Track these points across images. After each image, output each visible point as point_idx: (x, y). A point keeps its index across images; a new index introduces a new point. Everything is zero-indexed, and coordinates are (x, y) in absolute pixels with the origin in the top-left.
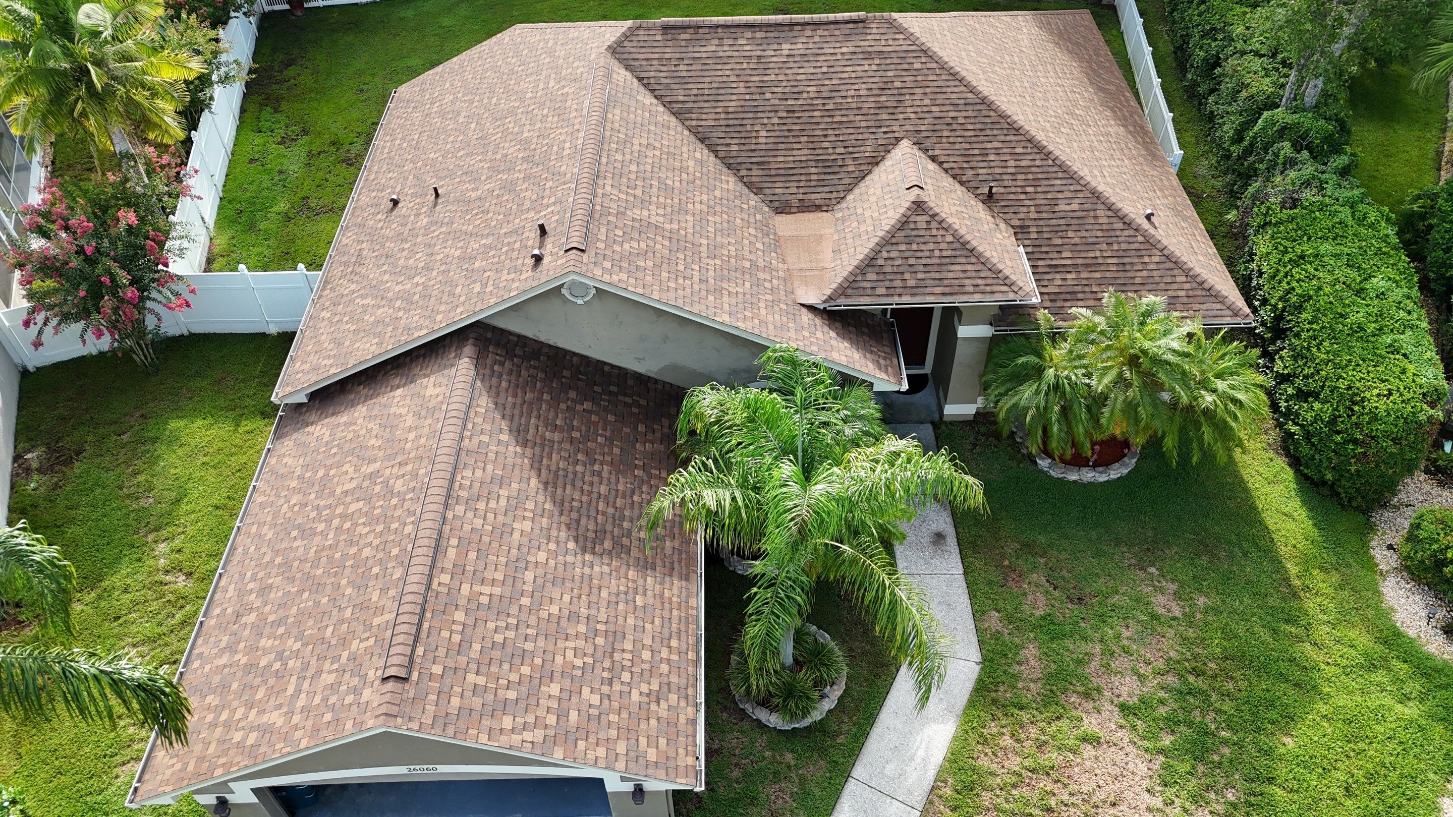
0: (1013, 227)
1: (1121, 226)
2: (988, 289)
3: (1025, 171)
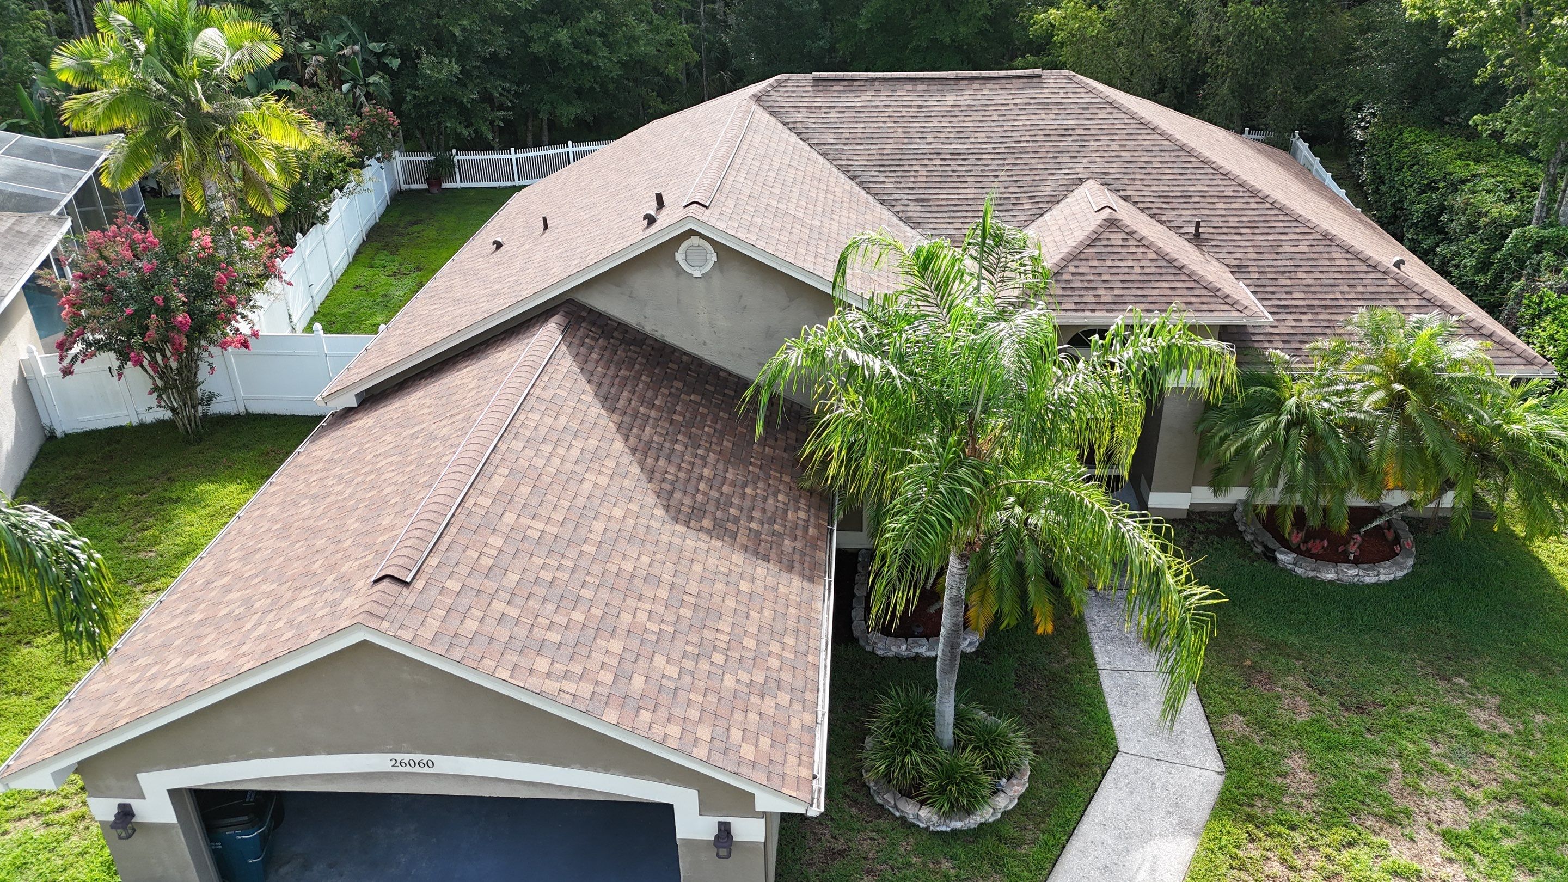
0: (1227, 266)
1: (1365, 268)
2: (1205, 307)
3: (1239, 213)
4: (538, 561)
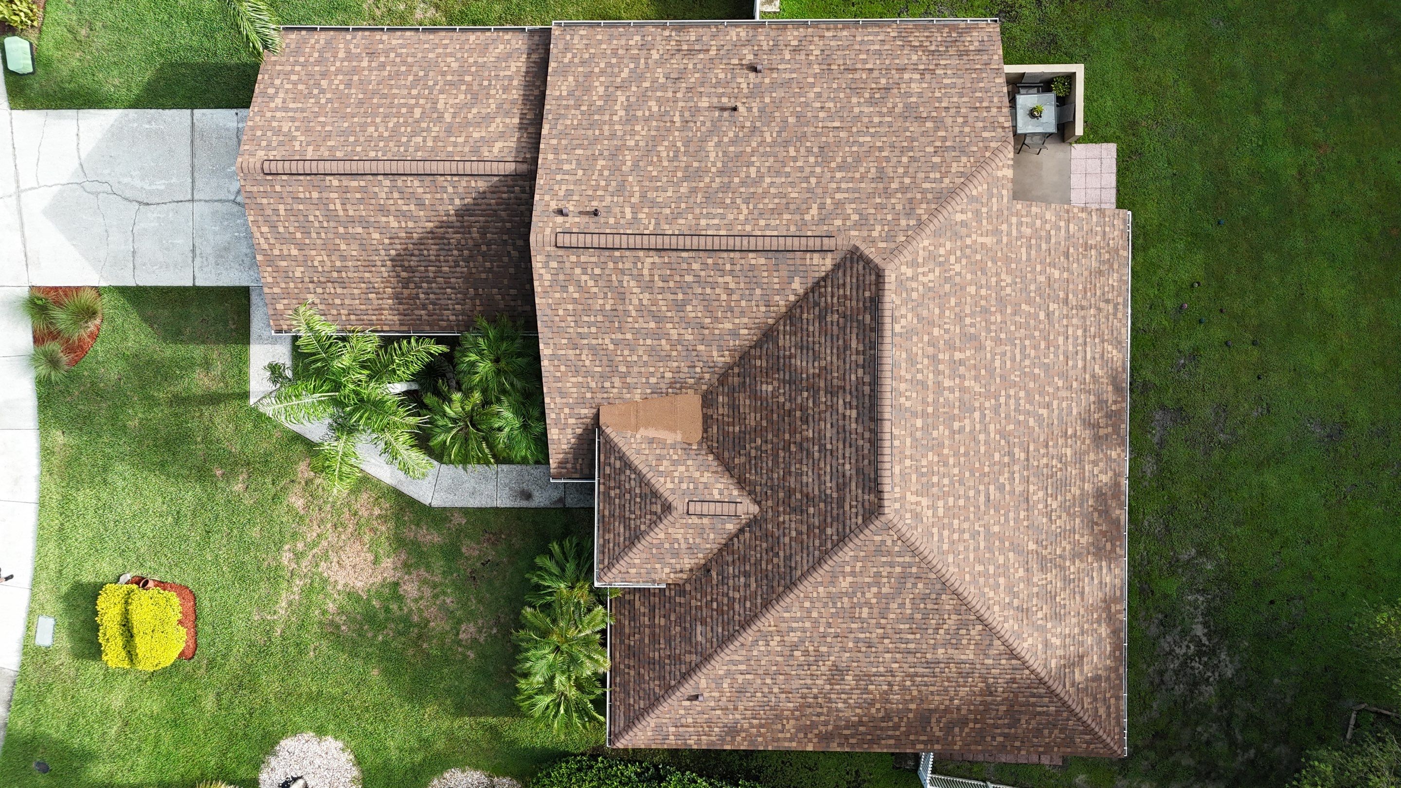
0: (683, 584)
1: (683, 670)
3: (731, 605)
4: (317, 213)
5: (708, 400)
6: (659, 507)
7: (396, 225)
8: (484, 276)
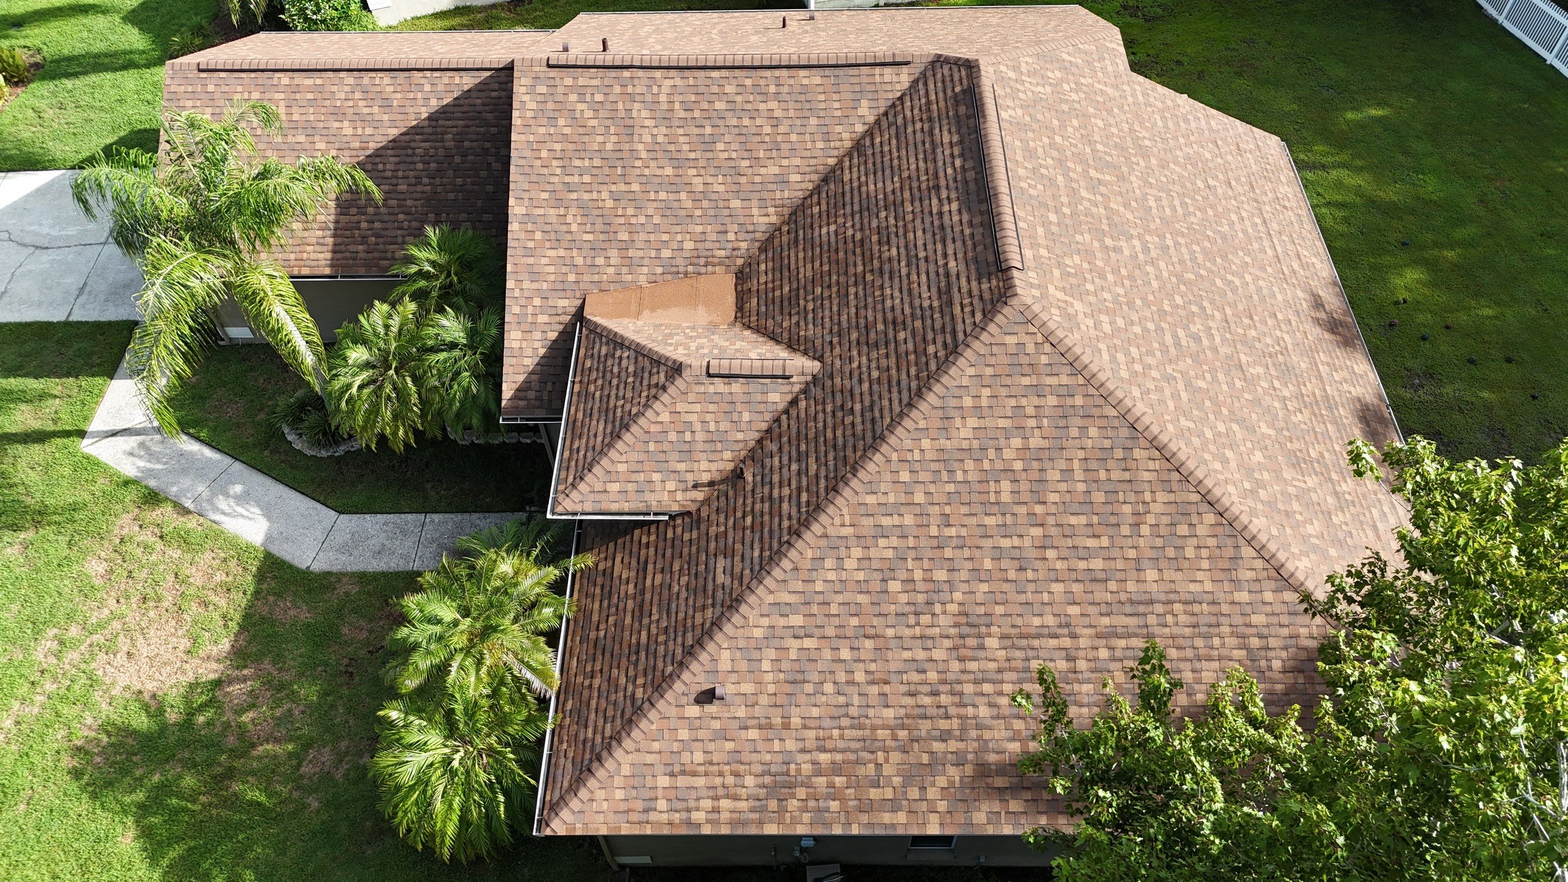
1: (690, 641)
2: (573, 463)
3: (775, 512)
5: (741, 276)
6: (662, 375)
7: (349, 131)
8: (451, 196)
